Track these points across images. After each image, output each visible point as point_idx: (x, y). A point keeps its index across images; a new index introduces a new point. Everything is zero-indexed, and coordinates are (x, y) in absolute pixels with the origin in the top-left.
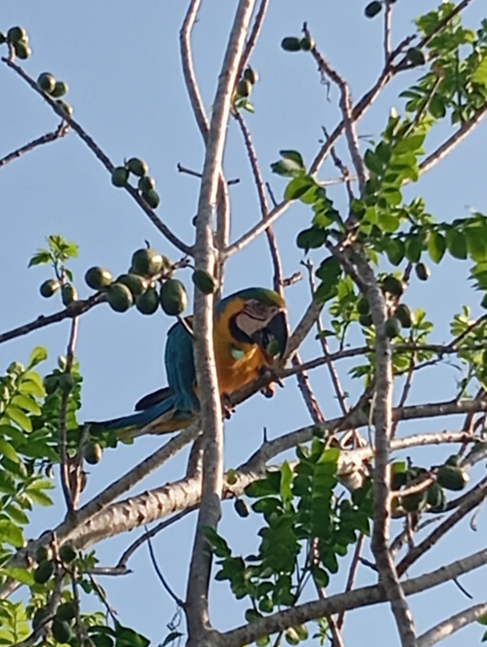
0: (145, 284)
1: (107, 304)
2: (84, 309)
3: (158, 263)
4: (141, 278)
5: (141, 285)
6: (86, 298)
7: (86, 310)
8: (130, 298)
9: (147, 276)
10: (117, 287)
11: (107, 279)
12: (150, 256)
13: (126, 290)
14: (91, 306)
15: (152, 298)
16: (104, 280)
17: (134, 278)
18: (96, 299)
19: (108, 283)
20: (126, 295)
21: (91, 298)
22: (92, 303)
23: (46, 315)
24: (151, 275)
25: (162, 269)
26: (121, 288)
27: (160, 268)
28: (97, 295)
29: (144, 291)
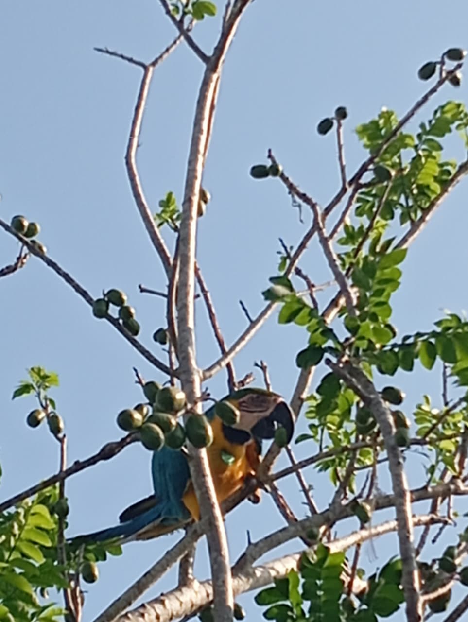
0: (174, 422)
1: (140, 444)
2: (116, 451)
3: (181, 400)
4: (170, 416)
5: (170, 423)
6: (119, 440)
7: (119, 451)
8: (162, 436)
9: (173, 412)
10: (149, 428)
11: (138, 420)
12: (173, 393)
13: (157, 429)
14: (123, 447)
15: (179, 434)
16: (136, 422)
17: (163, 417)
18: (128, 440)
19: (140, 424)
20: (158, 434)
21: (123, 440)
22: (125, 444)
23: (82, 460)
24: (177, 411)
25: (186, 405)
26: (153, 428)
27: (183, 403)
28: (128, 436)
29: (173, 428)
